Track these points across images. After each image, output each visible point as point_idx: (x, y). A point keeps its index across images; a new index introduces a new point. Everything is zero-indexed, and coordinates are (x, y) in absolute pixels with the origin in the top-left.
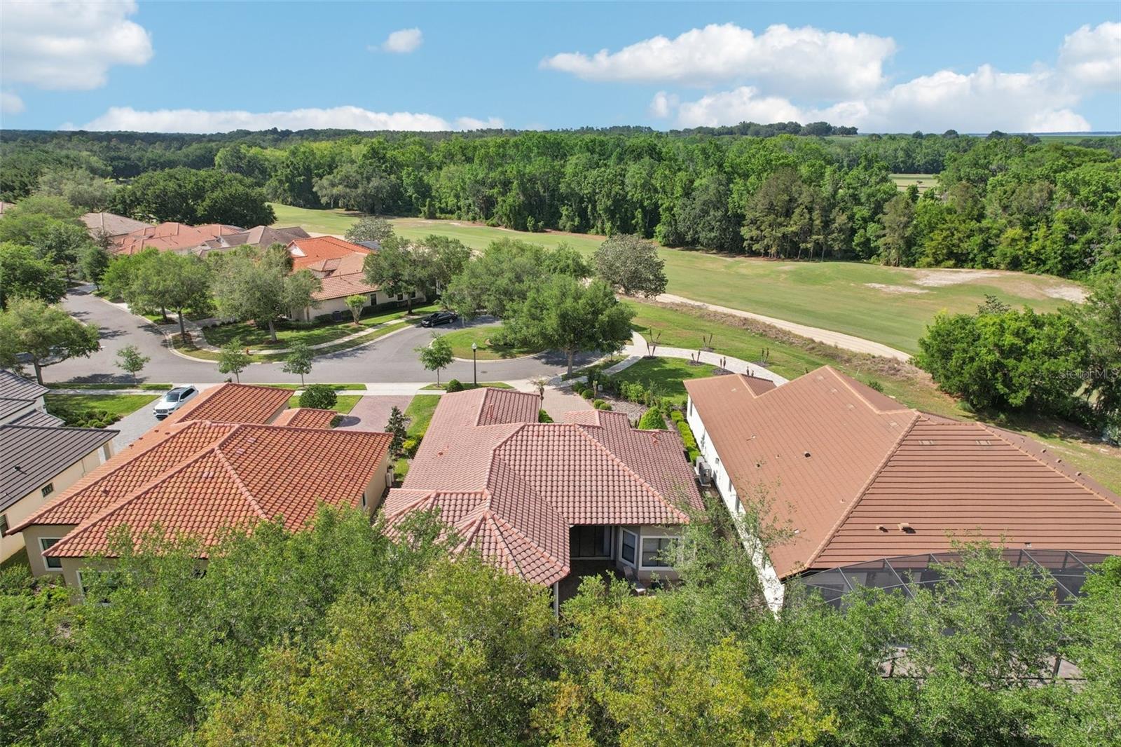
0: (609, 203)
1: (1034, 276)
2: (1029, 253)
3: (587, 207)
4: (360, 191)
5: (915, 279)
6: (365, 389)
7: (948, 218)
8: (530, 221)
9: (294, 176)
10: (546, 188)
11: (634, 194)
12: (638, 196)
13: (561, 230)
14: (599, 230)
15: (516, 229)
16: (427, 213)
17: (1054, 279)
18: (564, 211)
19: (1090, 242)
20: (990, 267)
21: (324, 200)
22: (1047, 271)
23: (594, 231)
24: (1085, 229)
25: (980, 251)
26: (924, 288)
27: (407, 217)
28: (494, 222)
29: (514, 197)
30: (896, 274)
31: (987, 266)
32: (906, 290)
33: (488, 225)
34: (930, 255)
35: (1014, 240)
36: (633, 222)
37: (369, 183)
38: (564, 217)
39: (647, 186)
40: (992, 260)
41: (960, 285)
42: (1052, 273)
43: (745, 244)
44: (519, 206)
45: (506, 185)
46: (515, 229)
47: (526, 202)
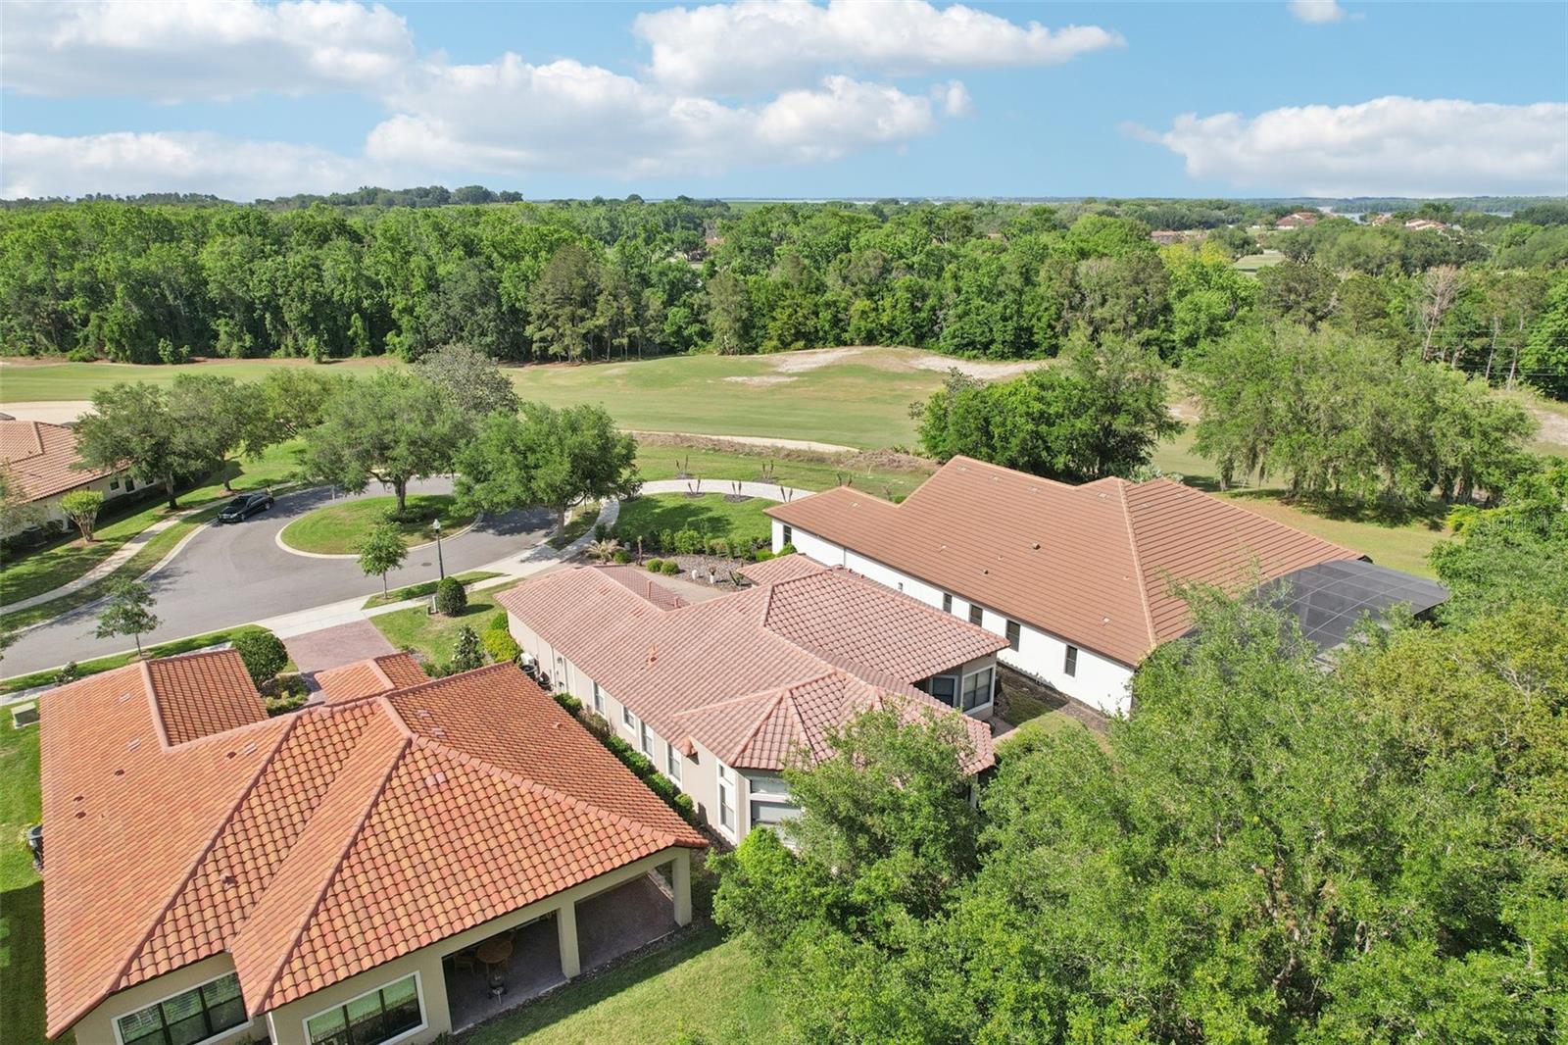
0: (306, 308)
1: (891, 348)
2: (882, 325)
3: (262, 318)
5: (774, 366)
7: (787, 293)
8: (164, 347)
10: (178, 292)
11: (344, 293)
12: (350, 294)
13: (223, 357)
14: (291, 350)
15: (137, 362)
17: (911, 351)
18: (222, 327)
19: (933, 309)
20: (845, 344)
22: (901, 343)
23: (282, 351)
24: (925, 297)
25: (832, 328)
26: (790, 376)
28: (84, 353)
29: (120, 310)
30: (749, 362)
31: (840, 342)
32: (774, 380)
33: (69, 360)
34: (775, 338)
35: (864, 312)
36: (350, 333)
38: (223, 336)
39: (362, 280)
40: (846, 336)
41: (827, 367)
42: (907, 344)
43: (535, 347)
44: (136, 323)
46: (135, 362)
47: (147, 317)
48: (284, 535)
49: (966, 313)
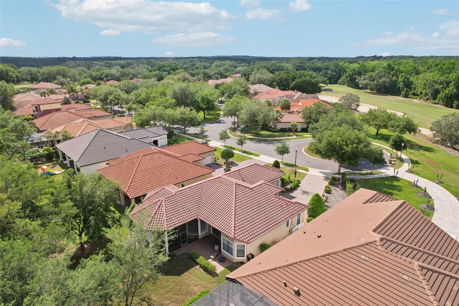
4: (375, 82)
8: (455, 103)
15: (446, 106)
16: (404, 95)
21: (360, 86)
27: (395, 96)
28: (436, 102)
29: (450, 90)
33: (432, 103)
37: (380, 79)
45: (448, 83)
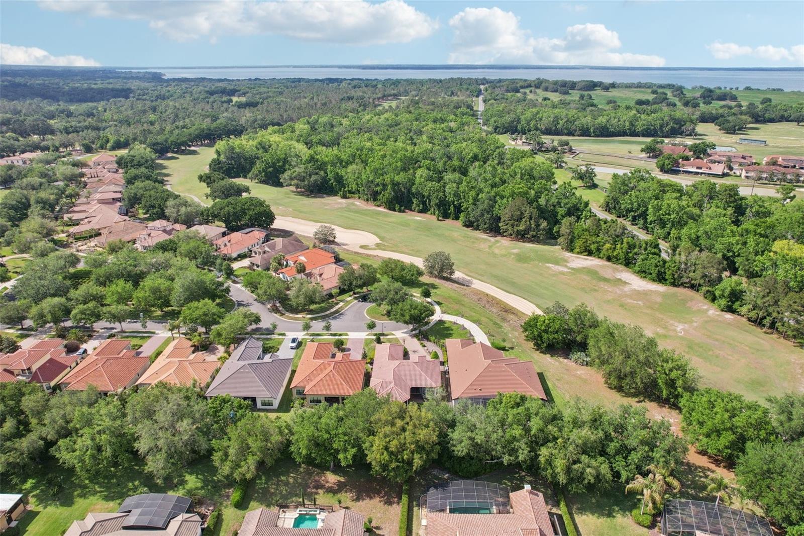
0: (437, 201)
1: (615, 265)
2: (614, 255)
3: (426, 201)
5: (567, 263)
6: (347, 335)
9: (266, 167)
10: (405, 189)
11: (450, 198)
13: (413, 211)
14: (432, 213)
15: (390, 209)
16: (342, 194)
18: (414, 201)
22: (620, 264)
23: (430, 213)
25: (597, 250)
26: (569, 268)
28: (378, 204)
29: (388, 193)
32: (561, 269)
33: (375, 205)
35: (608, 249)
36: (449, 211)
37: (310, 178)
38: (415, 204)
39: (456, 195)
40: (601, 255)
41: (584, 268)
42: (622, 265)
43: (501, 231)
44: (391, 198)
45: (384, 185)
47: (395, 195)
48: (368, 311)
49: (646, 259)
